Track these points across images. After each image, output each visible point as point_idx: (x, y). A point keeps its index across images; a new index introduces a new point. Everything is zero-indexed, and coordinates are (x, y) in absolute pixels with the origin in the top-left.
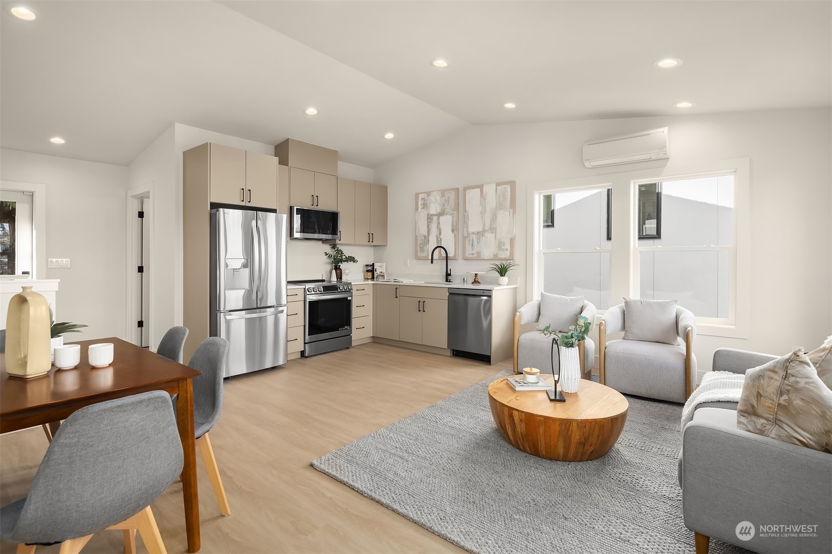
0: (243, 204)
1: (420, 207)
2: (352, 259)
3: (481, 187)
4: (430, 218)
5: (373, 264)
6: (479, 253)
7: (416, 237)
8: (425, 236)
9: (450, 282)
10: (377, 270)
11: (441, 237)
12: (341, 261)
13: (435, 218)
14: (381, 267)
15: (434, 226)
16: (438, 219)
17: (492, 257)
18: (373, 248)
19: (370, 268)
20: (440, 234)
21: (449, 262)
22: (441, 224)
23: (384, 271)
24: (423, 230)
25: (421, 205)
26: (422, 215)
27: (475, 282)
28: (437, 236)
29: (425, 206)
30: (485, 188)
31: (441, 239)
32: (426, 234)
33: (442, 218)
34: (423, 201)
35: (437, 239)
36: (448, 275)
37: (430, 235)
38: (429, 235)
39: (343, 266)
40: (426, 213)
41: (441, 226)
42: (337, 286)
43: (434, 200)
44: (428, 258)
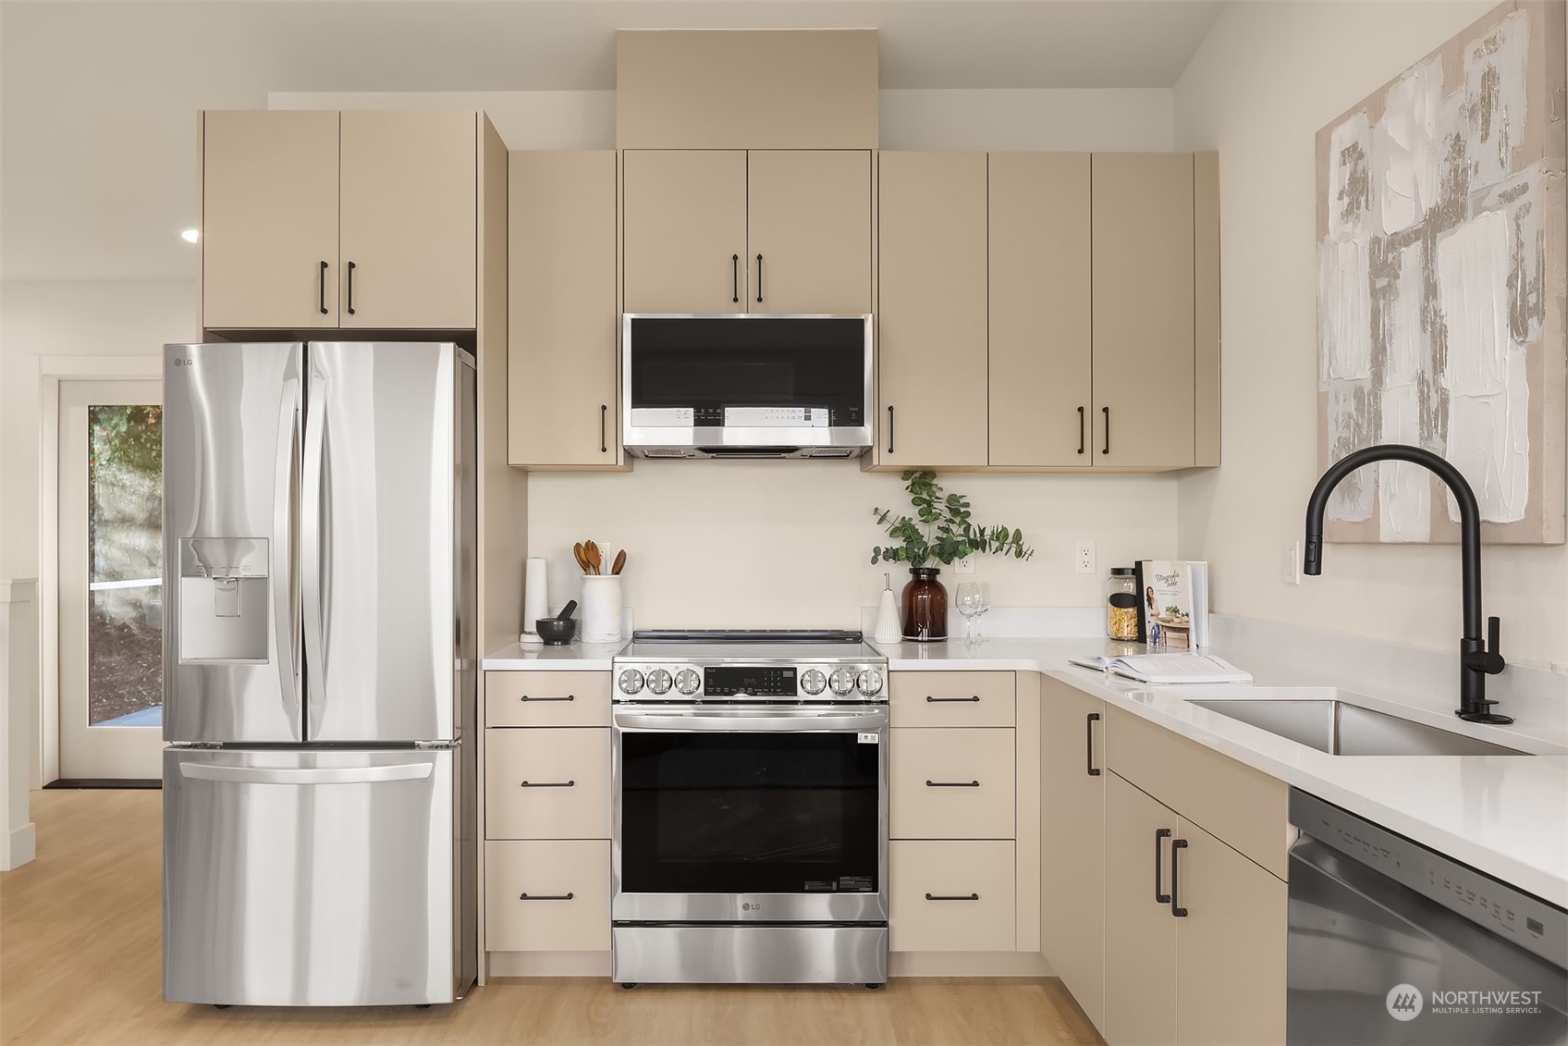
0: (329, 322)
1: (1336, 207)
2: (1010, 542)
4: (1383, 266)
5: (1139, 564)
7: (1322, 401)
8: (1359, 394)
9: (1501, 720)
10: (1155, 596)
11: (1447, 381)
12: (949, 551)
13: (1411, 256)
14: (1172, 580)
15: (1405, 311)
16: (1429, 258)
19: (1129, 587)
20: (1438, 364)
22: (1443, 287)
23: (1186, 606)
24: (1352, 357)
25: (1340, 198)
26: (1351, 249)
28: (1422, 381)
29: (1359, 188)
31: (1444, 402)
32: (1365, 374)
33: (1450, 246)
34: (1348, 168)
35: (1424, 399)
36: (1479, 663)
37: (1387, 380)
38: (1378, 379)
40: (1362, 240)
41: (1446, 303)
42: (794, 670)
43: (1402, 141)
44: (1382, 540)
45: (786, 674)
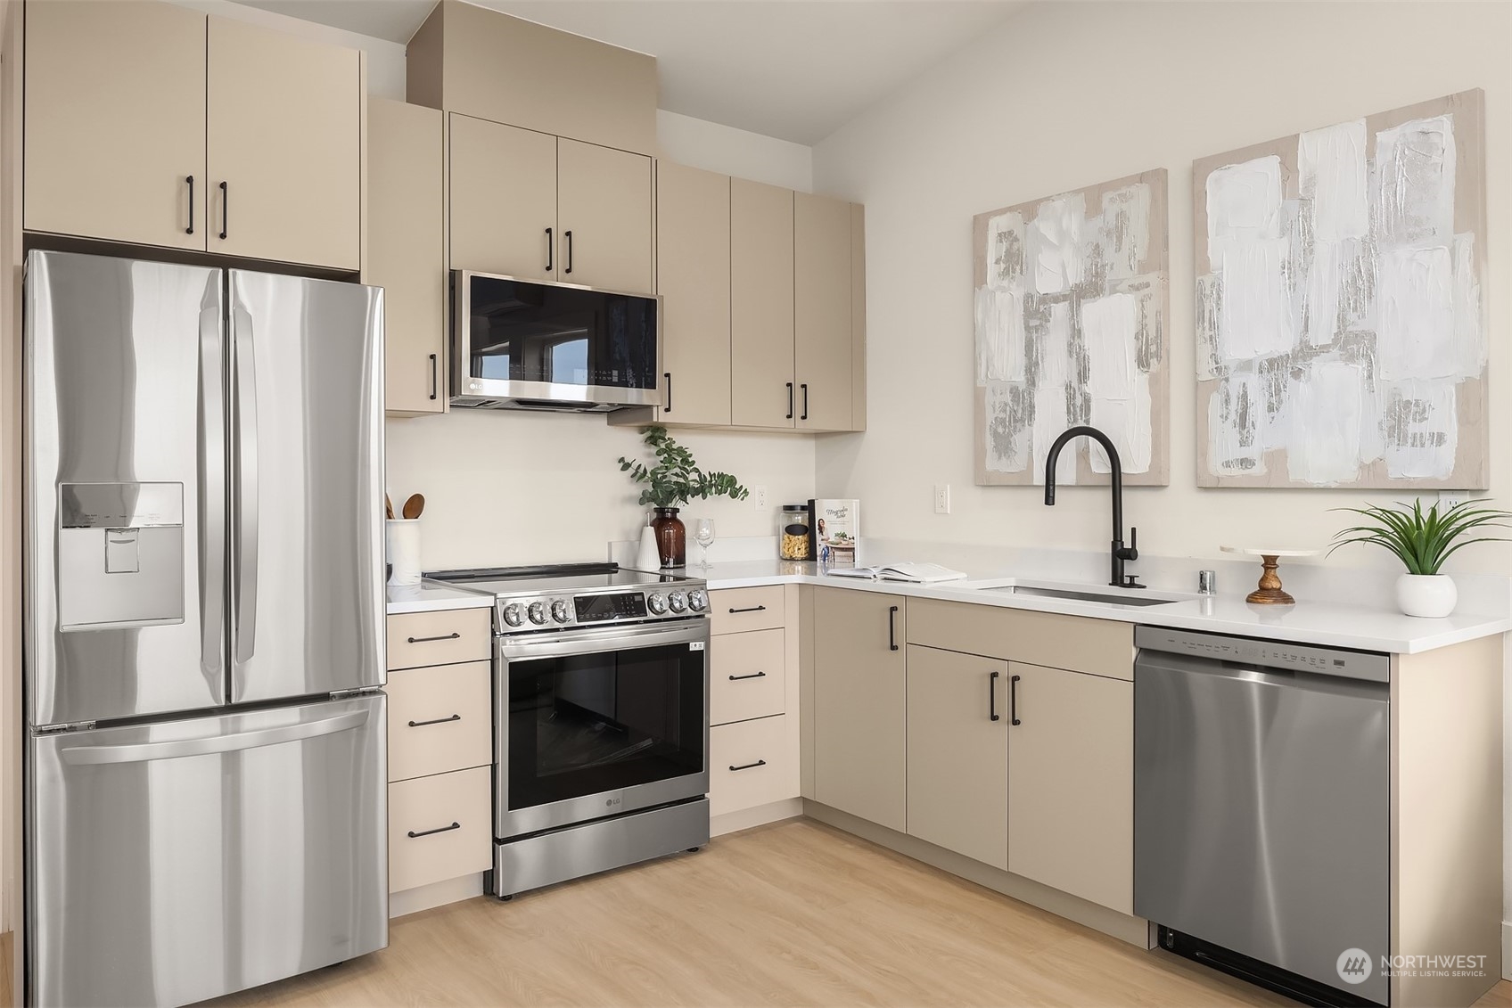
0: (194, 243)
1: (992, 270)
2: (726, 485)
3: (1285, 149)
4: (1036, 312)
5: (812, 502)
6: (1277, 458)
7: (978, 397)
8: (1015, 392)
9: (1132, 585)
10: (826, 526)
11: (1089, 388)
12: (684, 492)
13: (1059, 311)
14: (841, 514)
15: (1054, 346)
16: (1074, 312)
17: (1350, 476)
18: (811, 443)
19: (800, 519)
20: (1083, 376)
21: (1126, 496)
22: (1086, 332)
23: (852, 530)
24: (1009, 368)
25: (997, 262)
26: (1005, 301)
27: (1267, 592)
28: (1068, 387)
29: (1014, 261)
30: (1309, 152)
31: (1087, 400)
32: (1020, 379)
33: (1091, 311)
34: (1004, 246)
35: (1070, 398)
36: (1122, 555)
37: (1040, 384)
38: (1032, 382)
39: (689, 511)
40: (1018, 293)
41: (1089, 342)
42: (642, 594)
43: (1052, 237)
44: (1035, 484)
45: (638, 598)
